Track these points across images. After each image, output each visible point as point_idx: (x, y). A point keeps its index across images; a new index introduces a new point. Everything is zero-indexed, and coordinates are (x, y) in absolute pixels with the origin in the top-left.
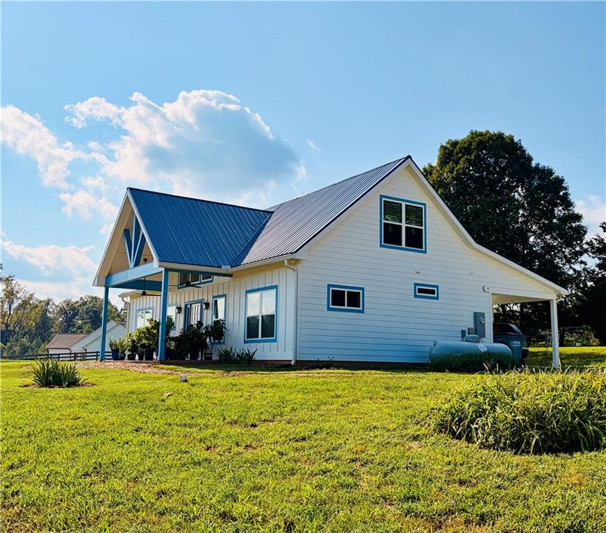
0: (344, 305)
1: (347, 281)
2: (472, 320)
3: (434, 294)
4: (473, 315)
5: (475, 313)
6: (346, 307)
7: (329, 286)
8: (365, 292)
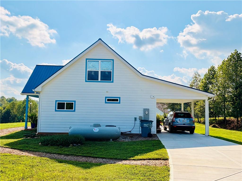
0: (64, 109)
1: (66, 98)
2: (142, 112)
3: (118, 101)
4: (143, 110)
5: (144, 109)
6: (65, 110)
7: (56, 101)
8: (76, 102)
